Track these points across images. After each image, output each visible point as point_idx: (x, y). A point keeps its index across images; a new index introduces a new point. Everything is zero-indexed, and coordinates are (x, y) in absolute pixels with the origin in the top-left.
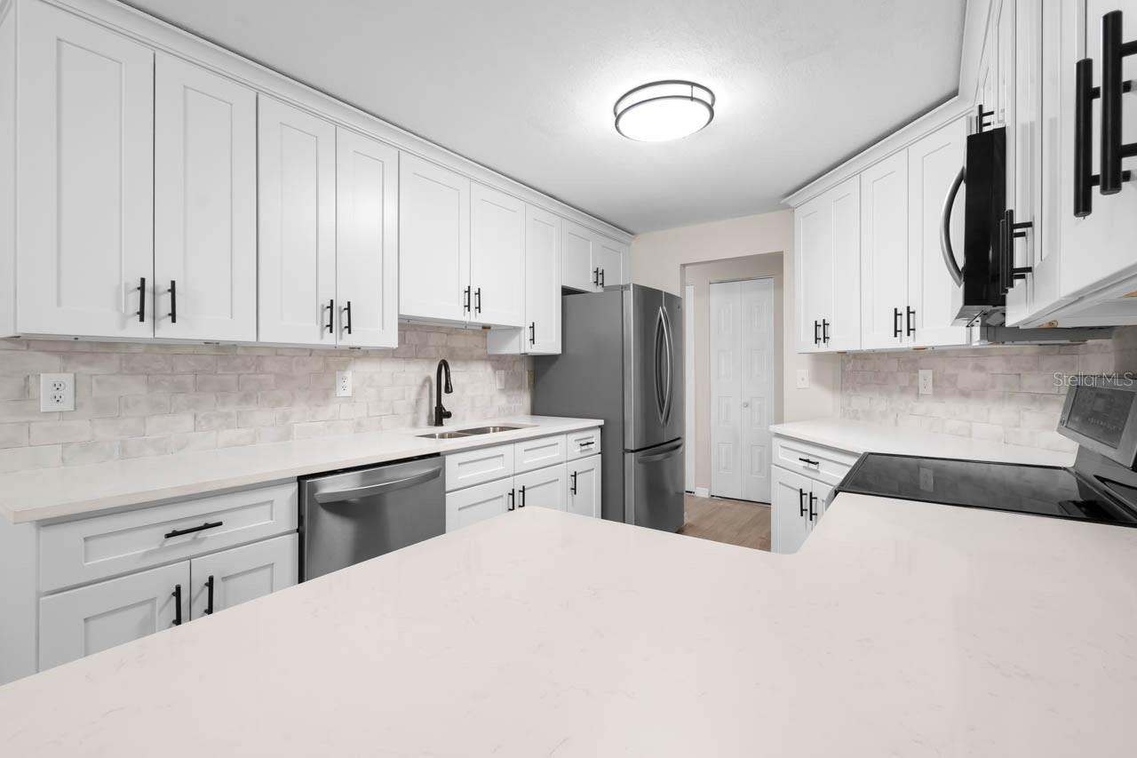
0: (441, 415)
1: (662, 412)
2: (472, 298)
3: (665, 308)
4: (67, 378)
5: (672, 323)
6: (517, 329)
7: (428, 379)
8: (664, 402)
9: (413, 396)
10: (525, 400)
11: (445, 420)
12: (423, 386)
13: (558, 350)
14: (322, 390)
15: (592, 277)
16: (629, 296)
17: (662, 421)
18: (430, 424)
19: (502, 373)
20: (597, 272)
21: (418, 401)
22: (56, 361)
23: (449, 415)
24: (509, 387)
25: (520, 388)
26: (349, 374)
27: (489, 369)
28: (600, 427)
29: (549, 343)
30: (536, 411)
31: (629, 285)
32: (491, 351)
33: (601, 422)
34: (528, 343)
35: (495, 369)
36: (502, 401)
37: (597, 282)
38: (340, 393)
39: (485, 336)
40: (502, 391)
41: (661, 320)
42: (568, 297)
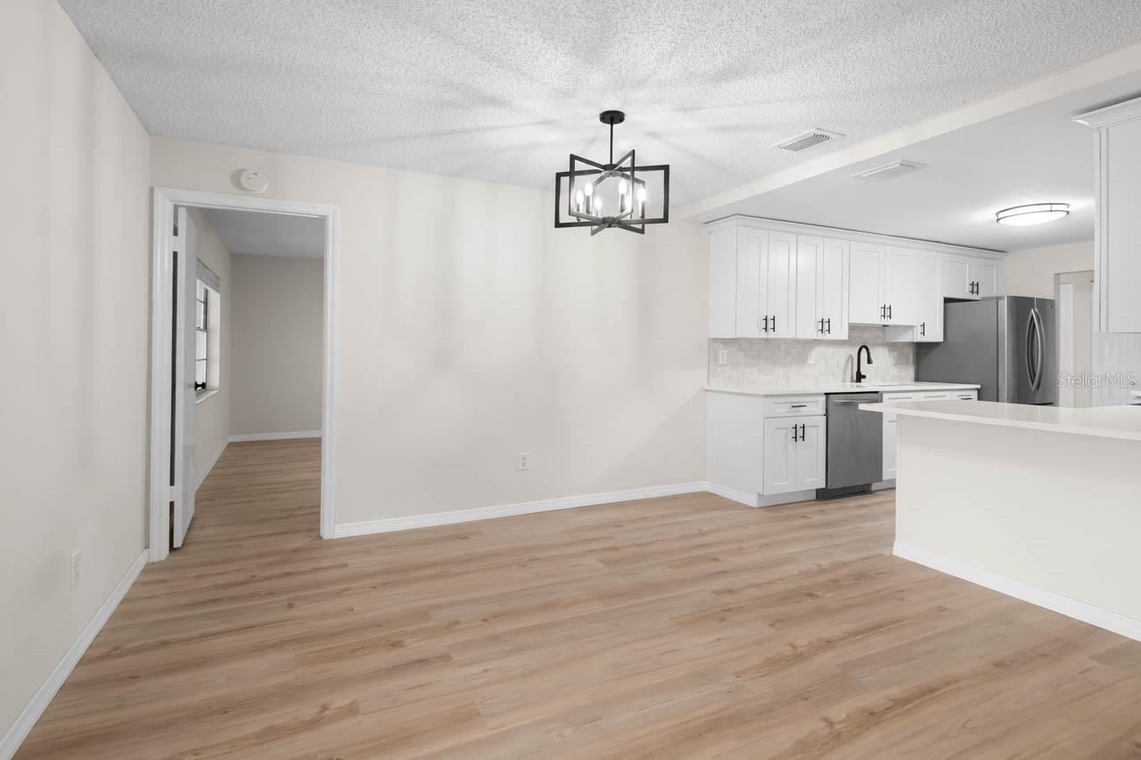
0: (860, 377)
1: (1033, 382)
2: (887, 311)
3: (1036, 310)
4: (725, 352)
5: (1043, 320)
6: (912, 327)
7: (851, 356)
8: (1035, 374)
9: (843, 366)
10: (910, 371)
11: (862, 380)
12: (848, 360)
13: (940, 339)
14: (802, 360)
15: (968, 288)
16: (1004, 305)
17: (1033, 389)
18: (852, 381)
19: (895, 353)
20: (972, 284)
21: (845, 368)
22: (722, 346)
23: (864, 377)
24: (899, 362)
25: (907, 363)
26: (813, 352)
27: (887, 352)
28: (978, 389)
29: (935, 334)
30: (918, 379)
31: (1004, 297)
32: (887, 341)
33: (979, 386)
34: (919, 335)
35: (890, 351)
36: (895, 371)
37: (972, 292)
38: (810, 362)
39: (884, 331)
40: (895, 365)
41: (1032, 317)
42: (949, 304)
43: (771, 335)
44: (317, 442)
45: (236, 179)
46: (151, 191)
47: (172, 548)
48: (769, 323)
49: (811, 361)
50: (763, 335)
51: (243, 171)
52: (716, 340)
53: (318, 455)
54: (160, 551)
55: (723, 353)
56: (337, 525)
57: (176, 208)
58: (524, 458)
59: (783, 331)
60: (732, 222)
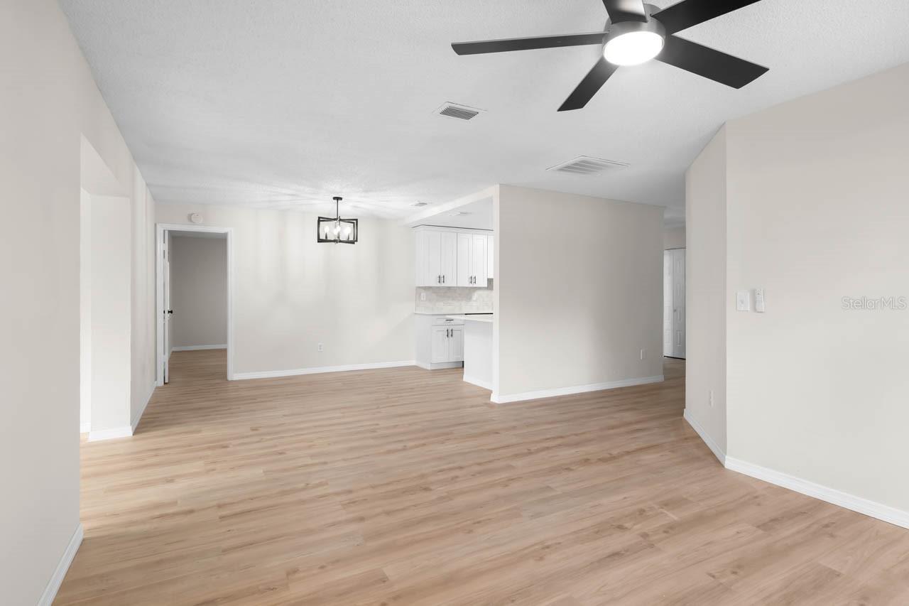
43: (443, 285)
44: (225, 351)
45: (190, 217)
46: (156, 225)
47: (165, 383)
48: (441, 279)
49: (474, 298)
50: (439, 285)
51: (192, 214)
52: (419, 287)
53: (225, 356)
54: (160, 383)
55: (423, 294)
56: (234, 375)
57: (164, 231)
58: (320, 346)
59: (448, 283)
60: (421, 228)
